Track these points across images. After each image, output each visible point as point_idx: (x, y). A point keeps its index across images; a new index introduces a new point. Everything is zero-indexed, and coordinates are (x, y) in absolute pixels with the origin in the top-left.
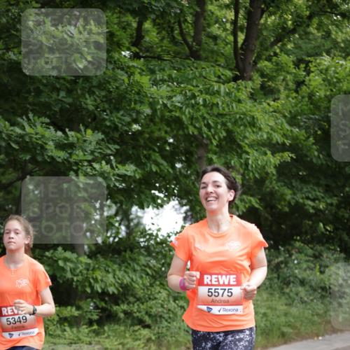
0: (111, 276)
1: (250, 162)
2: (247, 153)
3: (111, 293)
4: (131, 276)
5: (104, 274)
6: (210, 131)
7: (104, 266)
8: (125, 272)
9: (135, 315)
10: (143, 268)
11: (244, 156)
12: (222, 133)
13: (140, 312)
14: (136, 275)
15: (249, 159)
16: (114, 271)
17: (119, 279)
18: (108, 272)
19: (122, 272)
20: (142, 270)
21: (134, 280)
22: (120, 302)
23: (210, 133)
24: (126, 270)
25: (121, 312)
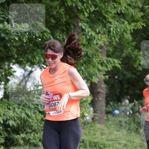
0: (11, 112)
1: (112, 29)
2: (110, 23)
3: (11, 125)
4: (27, 112)
5: (6, 110)
6: (83, 5)
7: (7, 105)
8: (23, 109)
9: (31, 141)
10: (36, 106)
11: (108, 25)
12: (91, 8)
13: (35, 139)
14: (31, 112)
15: (110, 27)
16: (14, 109)
17: (17, 114)
18: (9, 109)
19: (20, 110)
20: (35, 108)
21: (30, 115)
22: (20, 132)
23: (83, 7)
24: (23, 108)
25: (21, 139)
